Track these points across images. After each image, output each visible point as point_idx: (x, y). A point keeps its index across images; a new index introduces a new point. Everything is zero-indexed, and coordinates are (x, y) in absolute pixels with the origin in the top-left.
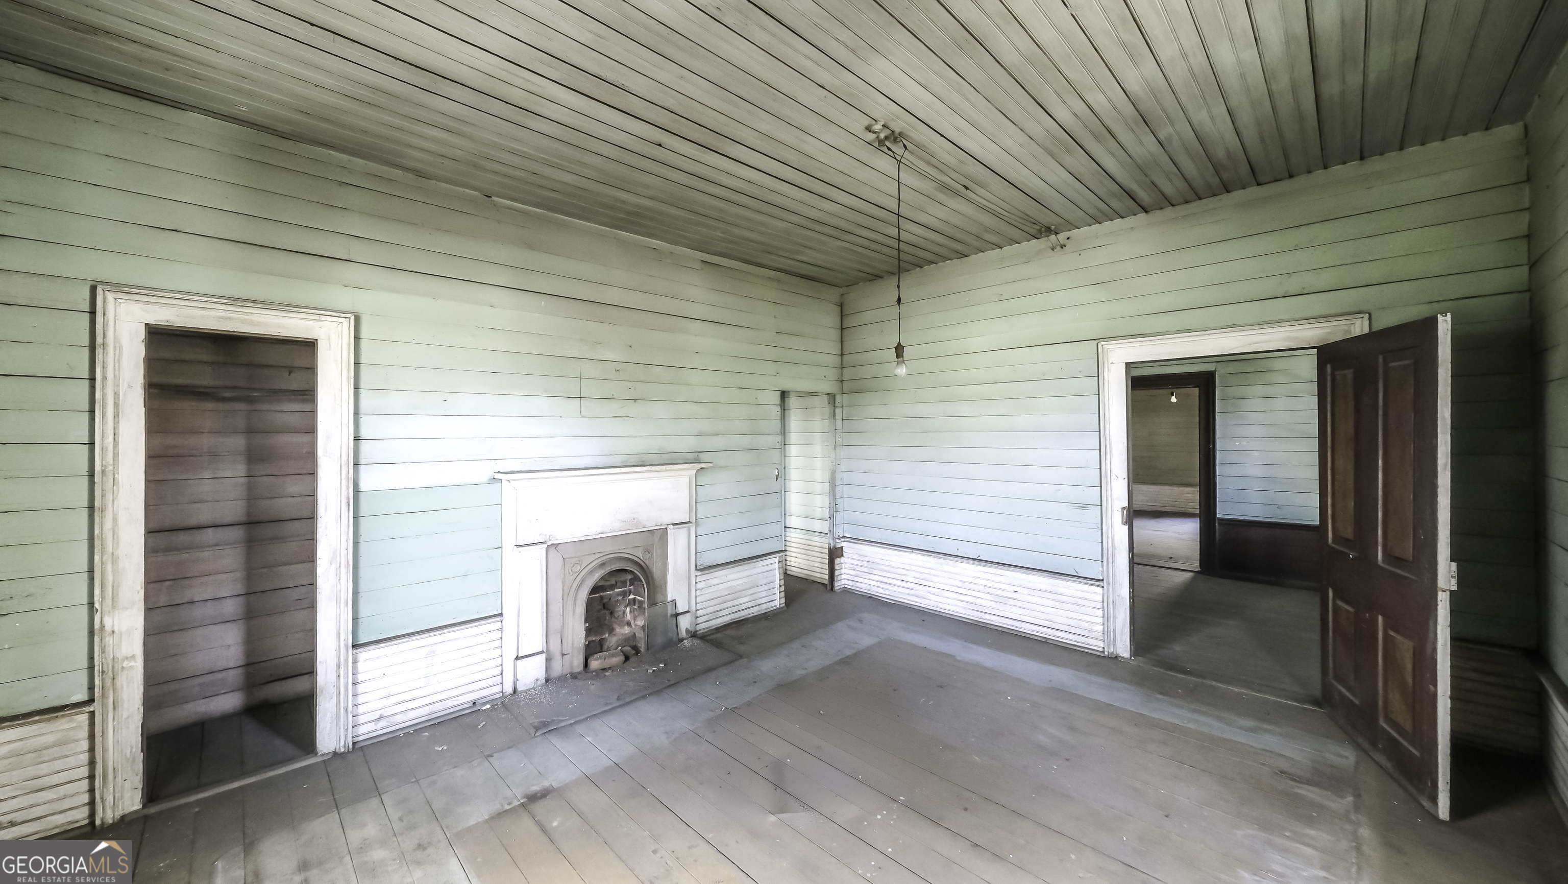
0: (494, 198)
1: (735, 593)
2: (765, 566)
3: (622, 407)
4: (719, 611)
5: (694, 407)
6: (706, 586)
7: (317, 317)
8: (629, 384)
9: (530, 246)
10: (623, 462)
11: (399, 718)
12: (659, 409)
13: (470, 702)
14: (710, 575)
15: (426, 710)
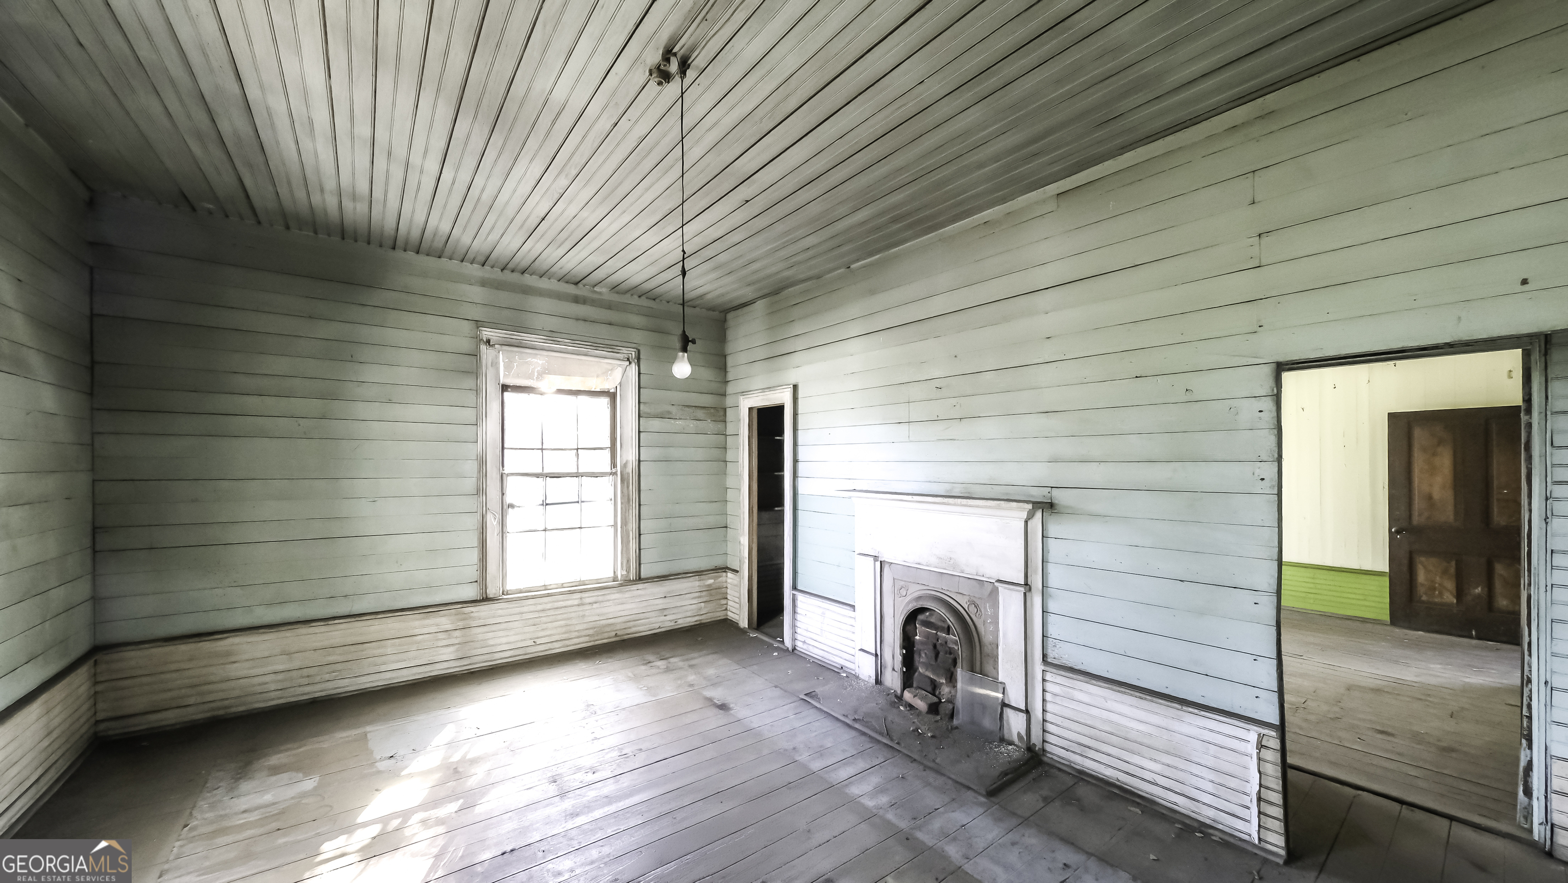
0: (852, 266)
1: (1128, 742)
2: (1211, 731)
3: (947, 429)
4: (1089, 748)
5: (1043, 420)
6: (1063, 695)
7: (782, 391)
8: (954, 401)
9: (872, 292)
10: (948, 491)
11: (811, 649)
12: (989, 428)
13: (841, 665)
14: (1071, 681)
15: (821, 653)
